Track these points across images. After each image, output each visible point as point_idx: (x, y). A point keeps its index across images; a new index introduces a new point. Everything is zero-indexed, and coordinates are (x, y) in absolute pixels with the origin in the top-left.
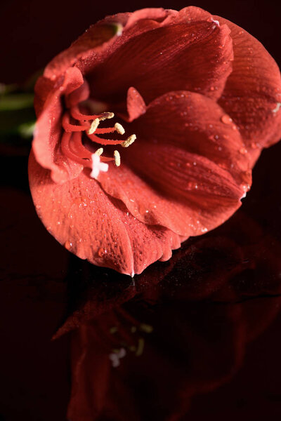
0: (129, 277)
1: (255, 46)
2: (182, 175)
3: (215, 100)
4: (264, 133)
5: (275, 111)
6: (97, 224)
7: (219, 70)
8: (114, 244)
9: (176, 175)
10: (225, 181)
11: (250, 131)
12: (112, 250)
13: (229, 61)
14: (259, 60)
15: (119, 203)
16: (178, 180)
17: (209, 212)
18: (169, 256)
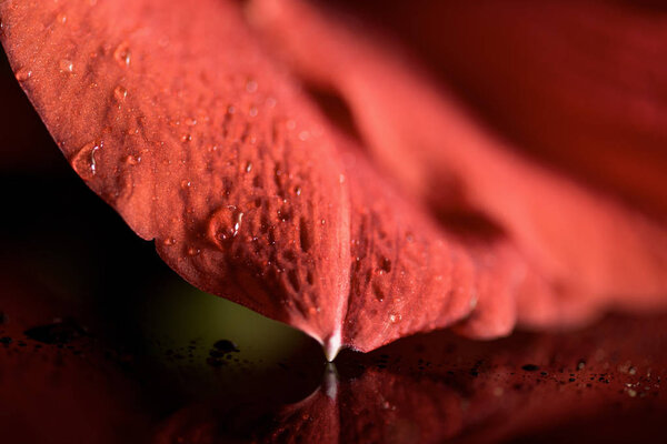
6: (228, 116)
8: (278, 204)
12: (266, 226)
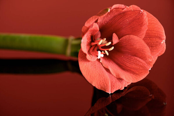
0: (109, 94)
1: (155, 20)
2: (130, 62)
3: (142, 39)
4: (158, 50)
5: (162, 43)
7: (143, 28)
8: (104, 82)
9: (128, 63)
10: (144, 65)
11: (153, 50)
12: (104, 84)
13: (146, 25)
14: (157, 25)
15: (107, 70)
16: (128, 64)
17: (138, 75)
18: (123, 88)
